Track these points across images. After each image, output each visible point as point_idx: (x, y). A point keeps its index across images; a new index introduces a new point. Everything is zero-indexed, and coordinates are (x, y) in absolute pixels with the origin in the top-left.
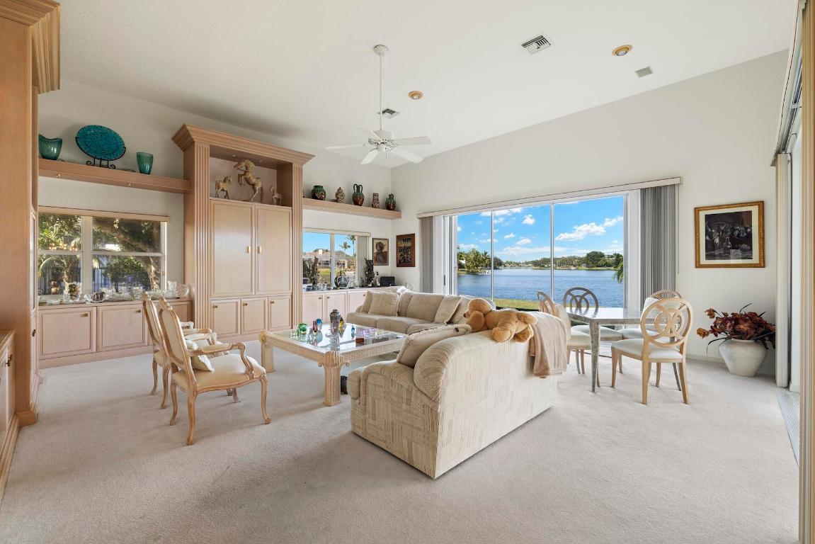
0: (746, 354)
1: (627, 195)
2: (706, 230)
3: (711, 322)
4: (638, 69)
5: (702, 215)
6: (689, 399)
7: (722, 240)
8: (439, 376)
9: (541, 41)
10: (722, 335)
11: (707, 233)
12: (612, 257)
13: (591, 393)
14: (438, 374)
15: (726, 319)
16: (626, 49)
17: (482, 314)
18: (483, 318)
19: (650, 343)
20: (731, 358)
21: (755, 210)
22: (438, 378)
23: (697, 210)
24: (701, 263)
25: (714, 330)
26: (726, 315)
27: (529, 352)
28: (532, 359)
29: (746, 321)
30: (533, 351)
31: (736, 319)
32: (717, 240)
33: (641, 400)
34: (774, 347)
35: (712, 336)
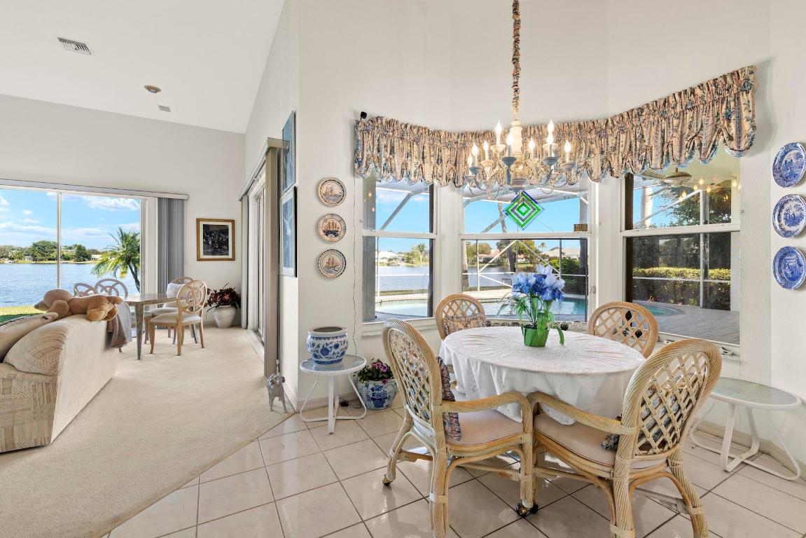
0: (227, 313)
1: (146, 200)
2: (204, 235)
3: (207, 297)
4: (161, 105)
5: (202, 224)
6: (204, 346)
7: (213, 242)
8: (60, 352)
9: (81, 46)
10: (214, 305)
11: (204, 237)
12: (70, 248)
13: (139, 361)
14: (58, 350)
15: (216, 295)
16: (156, 90)
17: (65, 302)
18: (68, 306)
19: (183, 313)
20: (220, 318)
21: (230, 225)
22: (58, 354)
23: (198, 220)
24: (201, 257)
25: (210, 303)
26: (215, 291)
27: (107, 329)
28: (109, 335)
29: (227, 293)
30: (111, 327)
31: (222, 293)
32: (210, 243)
33: (177, 354)
34: (240, 307)
35: (208, 307)
